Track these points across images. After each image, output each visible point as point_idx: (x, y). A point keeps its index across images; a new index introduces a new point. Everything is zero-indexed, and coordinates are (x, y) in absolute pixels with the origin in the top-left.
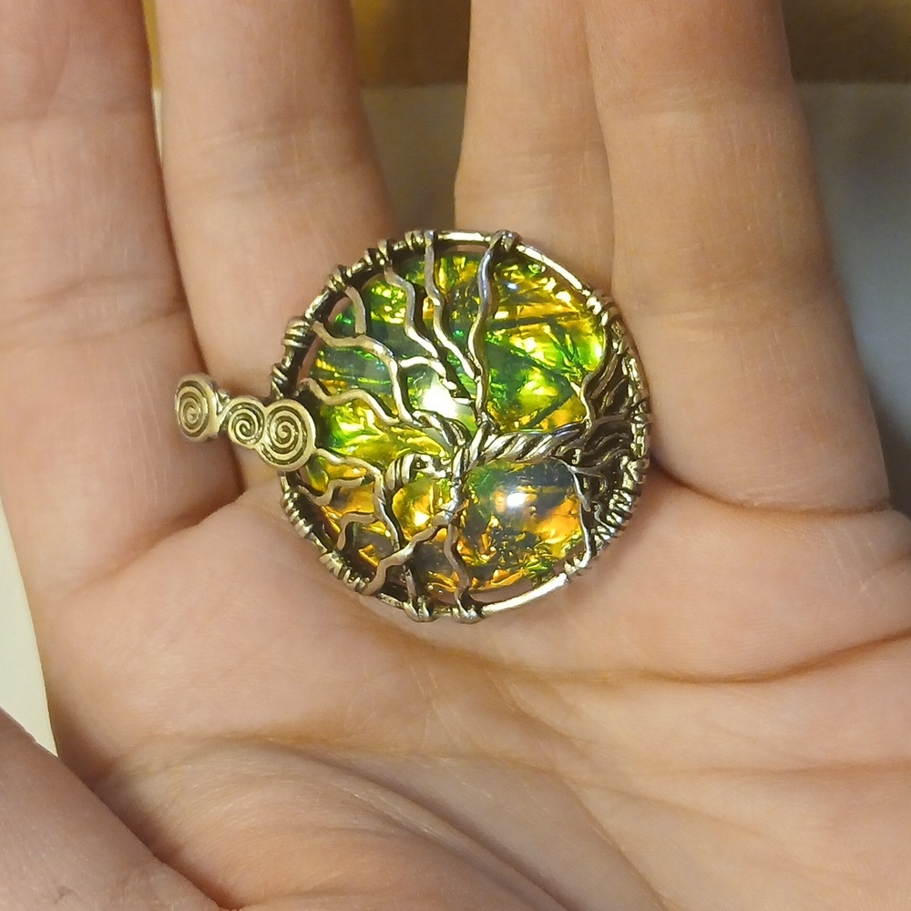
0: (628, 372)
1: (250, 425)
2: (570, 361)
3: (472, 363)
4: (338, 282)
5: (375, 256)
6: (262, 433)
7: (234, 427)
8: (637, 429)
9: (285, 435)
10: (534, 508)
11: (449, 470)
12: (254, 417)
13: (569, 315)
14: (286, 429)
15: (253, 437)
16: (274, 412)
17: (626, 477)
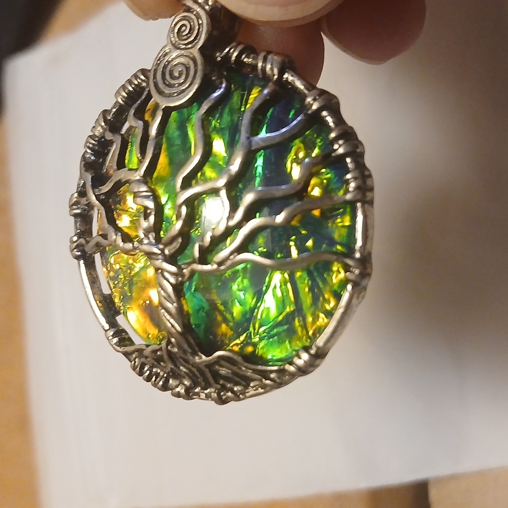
0: (253, 387)
1: (187, 35)
2: (264, 332)
3: (227, 258)
4: (312, 105)
5: (340, 139)
6: (179, 49)
7: (184, 18)
8: (210, 393)
9: (176, 74)
10: (148, 302)
11: (146, 241)
12: (192, 39)
13: (305, 327)
14: (180, 74)
15: (177, 39)
16: (194, 60)
17: (177, 382)
